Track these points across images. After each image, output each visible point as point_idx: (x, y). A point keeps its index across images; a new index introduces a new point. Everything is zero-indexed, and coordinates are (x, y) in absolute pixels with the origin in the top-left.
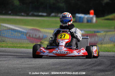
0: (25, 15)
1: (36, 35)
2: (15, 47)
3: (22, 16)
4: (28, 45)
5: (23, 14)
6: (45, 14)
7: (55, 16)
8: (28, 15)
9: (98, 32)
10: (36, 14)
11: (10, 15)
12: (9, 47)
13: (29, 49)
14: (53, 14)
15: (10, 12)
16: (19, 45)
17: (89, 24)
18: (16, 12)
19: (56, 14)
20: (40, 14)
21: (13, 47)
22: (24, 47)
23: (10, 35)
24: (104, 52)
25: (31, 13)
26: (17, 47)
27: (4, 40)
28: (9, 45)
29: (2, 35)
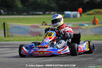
0: (27, 14)
1: (36, 30)
2: (21, 40)
4: (30, 38)
5: (25, 14)
6: (41, 13)
7: (49, 14)
8: (29, 14)
9: (82, 25)
10: (34, 13)
11: (15, 15)
12: (16, 41)
13: (31, 41)
14: (47, 13)
15: (15, 13)
16: (23, 39)
17: (75, 19)
18: (19, 12)
19: (50, 13)
20: (38, 13)
21: (19, 41)
22: (27, 40)
23: (16, 31)
25: (31, 13)
26: (22, 40)
27: (12, 35)
28: (17, 39)
29: (10, 31)
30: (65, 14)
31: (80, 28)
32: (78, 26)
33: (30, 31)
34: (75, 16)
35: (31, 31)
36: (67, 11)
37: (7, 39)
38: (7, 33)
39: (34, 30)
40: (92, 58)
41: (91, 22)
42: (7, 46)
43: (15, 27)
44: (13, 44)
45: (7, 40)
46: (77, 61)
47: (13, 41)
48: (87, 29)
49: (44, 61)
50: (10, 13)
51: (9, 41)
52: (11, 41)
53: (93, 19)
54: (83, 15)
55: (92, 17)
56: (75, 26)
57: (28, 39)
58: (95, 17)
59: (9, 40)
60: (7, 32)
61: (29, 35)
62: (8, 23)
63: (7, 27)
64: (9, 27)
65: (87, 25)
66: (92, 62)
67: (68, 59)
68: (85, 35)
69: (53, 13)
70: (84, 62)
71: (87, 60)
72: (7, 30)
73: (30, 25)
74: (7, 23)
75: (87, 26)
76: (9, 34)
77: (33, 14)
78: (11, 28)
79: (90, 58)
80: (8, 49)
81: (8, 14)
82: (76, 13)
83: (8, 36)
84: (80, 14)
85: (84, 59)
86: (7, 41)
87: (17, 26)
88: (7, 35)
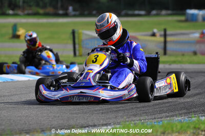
6: (143, 12)
7: (157, 15)
11: (94, 16)
14: (154, 12)
15: (94, 12)
20: (137, 12)
25: (123, 12)
29: (85, 46)
30: (188, 14)
36: (191, 8)
37: (78, 59)
38: (79, 50)
50: (86, 13)
51: (81, 64)
60: (79, 47)
62: (80, 31)
63: (79, 39)
72: (79, 44)
74: (78, 31)
76: (83, 51)
81: (82, 15)
83: (81, 56)
88: (79, 53)
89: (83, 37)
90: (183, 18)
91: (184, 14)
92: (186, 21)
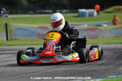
0: (33, 13)
2: (27, 45)
3: (30, 14)
4: (38, 42)
5: (31, 12)
6: (51, 11)
8: (35, 13)
9: (100, 26)
10: (43, 11)
11: (19, 14)
12: (21, 45)
13: (39, 45)
14: (58, 11)
15: (19, 11)
16: (29, 43)
17: (91, 18)
18: (25, 11)
19: (61, 11)
20: (47, 11)
23: (21, 33)
24: (106, 44)
25: (38, 11)
27: (16, 38)
28: (21, 42)
29: (14, 33)
30: (80, 12)
31: (98, 29)
32: (95, 27)
33: (37, 33)
34: (91, 15)
35: (39, 33)
36: (81, 8)
37: (10, 42)
38: (10, 36)
39: (43, 32)
40: (112, 66)
41: (111, 22)
42: (9, 52)
43: (20, 28)
44: (17, 49)
45: (10, 44)
46: (94, 70)
47: (17, 46)
48: (106, 30)
49: (55, 70)
50: (14, 12)
51: (12, 46)
52: (15, 45)
53: (113, 17)
54: (100, 12)
55: (112, 15)
56: (91, 27)
57: (35, 42)
58: (115, 16)
59: (12, 44)
60: (10, 34)
61: (37, 38)
62: (11, 24)
63: (10, 29)
64: (12, 29)
65: (106, 25)
66: (112, 71)
67: (83, 67)
68: (103, 38)
69: (64, 11)
70: (102, 70)
71: (107, 69)
72: (10, 32)
73: (37, 26)
74: (9, 24)
75: (106, 27)
76: (13, 37)
77: (40, 13)
78: (15, 29)
79: (109, 66)
80: (10, 55)
81: (11, 13)
82: (92, 10)
83: (11, 40)
84: (98, 12)
85: (103, 68)
86: (10, 46)
87: (21, 27)
88: (10, 38)
89: (13, 28)
90: (76, 15)
91: (77, 12)
92: (79, 16)
